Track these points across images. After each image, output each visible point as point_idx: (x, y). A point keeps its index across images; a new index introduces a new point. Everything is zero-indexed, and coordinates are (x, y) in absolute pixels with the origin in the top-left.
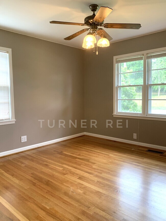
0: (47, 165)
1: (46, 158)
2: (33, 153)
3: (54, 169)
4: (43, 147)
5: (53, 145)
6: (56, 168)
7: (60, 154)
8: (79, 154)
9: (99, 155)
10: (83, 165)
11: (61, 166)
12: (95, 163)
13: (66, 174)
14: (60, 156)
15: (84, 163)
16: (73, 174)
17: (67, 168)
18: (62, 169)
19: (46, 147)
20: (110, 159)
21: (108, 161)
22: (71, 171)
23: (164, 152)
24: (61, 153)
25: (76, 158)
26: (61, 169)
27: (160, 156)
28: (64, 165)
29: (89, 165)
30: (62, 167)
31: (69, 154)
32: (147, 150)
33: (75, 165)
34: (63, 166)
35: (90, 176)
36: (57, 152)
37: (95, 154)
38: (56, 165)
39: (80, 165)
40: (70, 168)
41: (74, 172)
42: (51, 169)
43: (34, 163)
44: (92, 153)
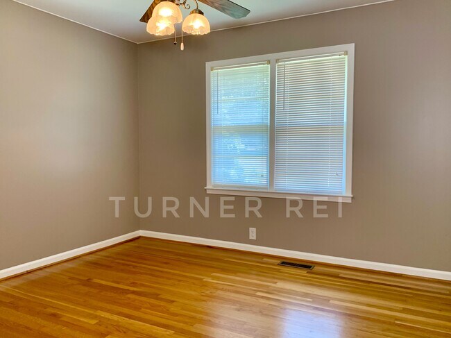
0: (54, 315)
1: (52, 297)
2: (15, 287)
3: (75, 323)
4: (40, 269)
5: (65, 264)
6: (79, 321)
7: (84, 285)
8: (133, 283)
9: (180, 281)
10: (146, 308)
11: (92, 314)
12: (173, 301)
13: (108, 335)
14: (86, 289)
15: (149, 303)
16: (125, 332)
17: (109, 319)
18: (98, 321)
19: (47, 270)
20: (206, 288)
21: (203, 294)
22: (119, 326)
23: (313, 265)
24: (88, 283)
25: (127, 292)
26: (93, 322)
27: (307, 275)
28: (99, 311)
29: (160, 306)
30: (96, 317)
31: (109, 284)
32: (279, 262)
33: (126, 311)
34: (98, 314)
35: (168, 333)
36: (79, 280)
37: (169, 279)
38: (78, 313)
39: (137, 308)
40: (116, 318)
41: (126, 328)
42: (67, 324)
43: (19, 313)
44: (163, 277)
